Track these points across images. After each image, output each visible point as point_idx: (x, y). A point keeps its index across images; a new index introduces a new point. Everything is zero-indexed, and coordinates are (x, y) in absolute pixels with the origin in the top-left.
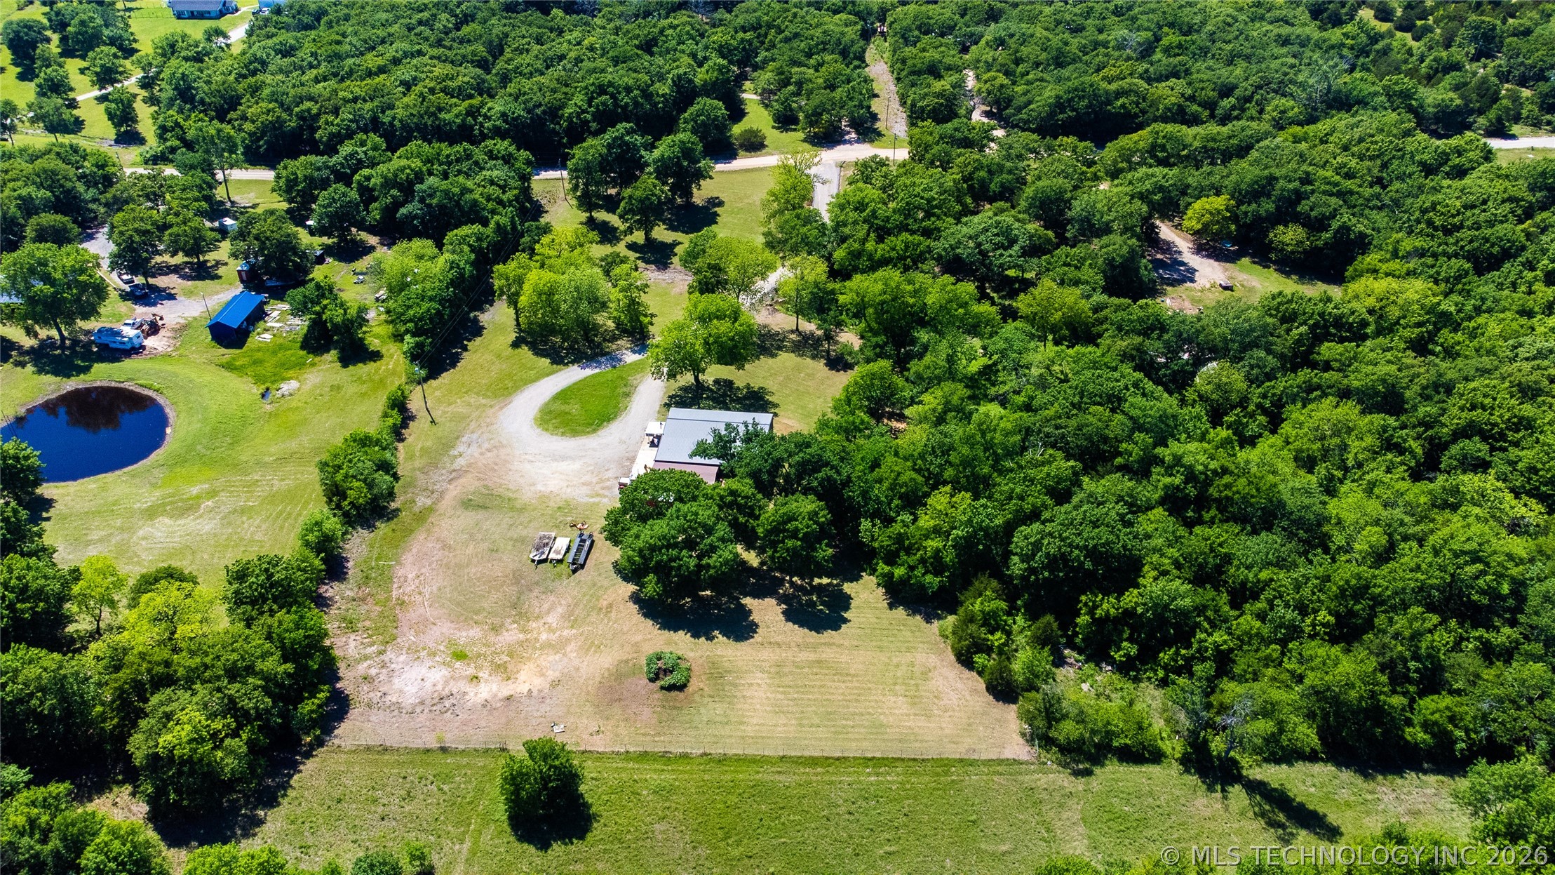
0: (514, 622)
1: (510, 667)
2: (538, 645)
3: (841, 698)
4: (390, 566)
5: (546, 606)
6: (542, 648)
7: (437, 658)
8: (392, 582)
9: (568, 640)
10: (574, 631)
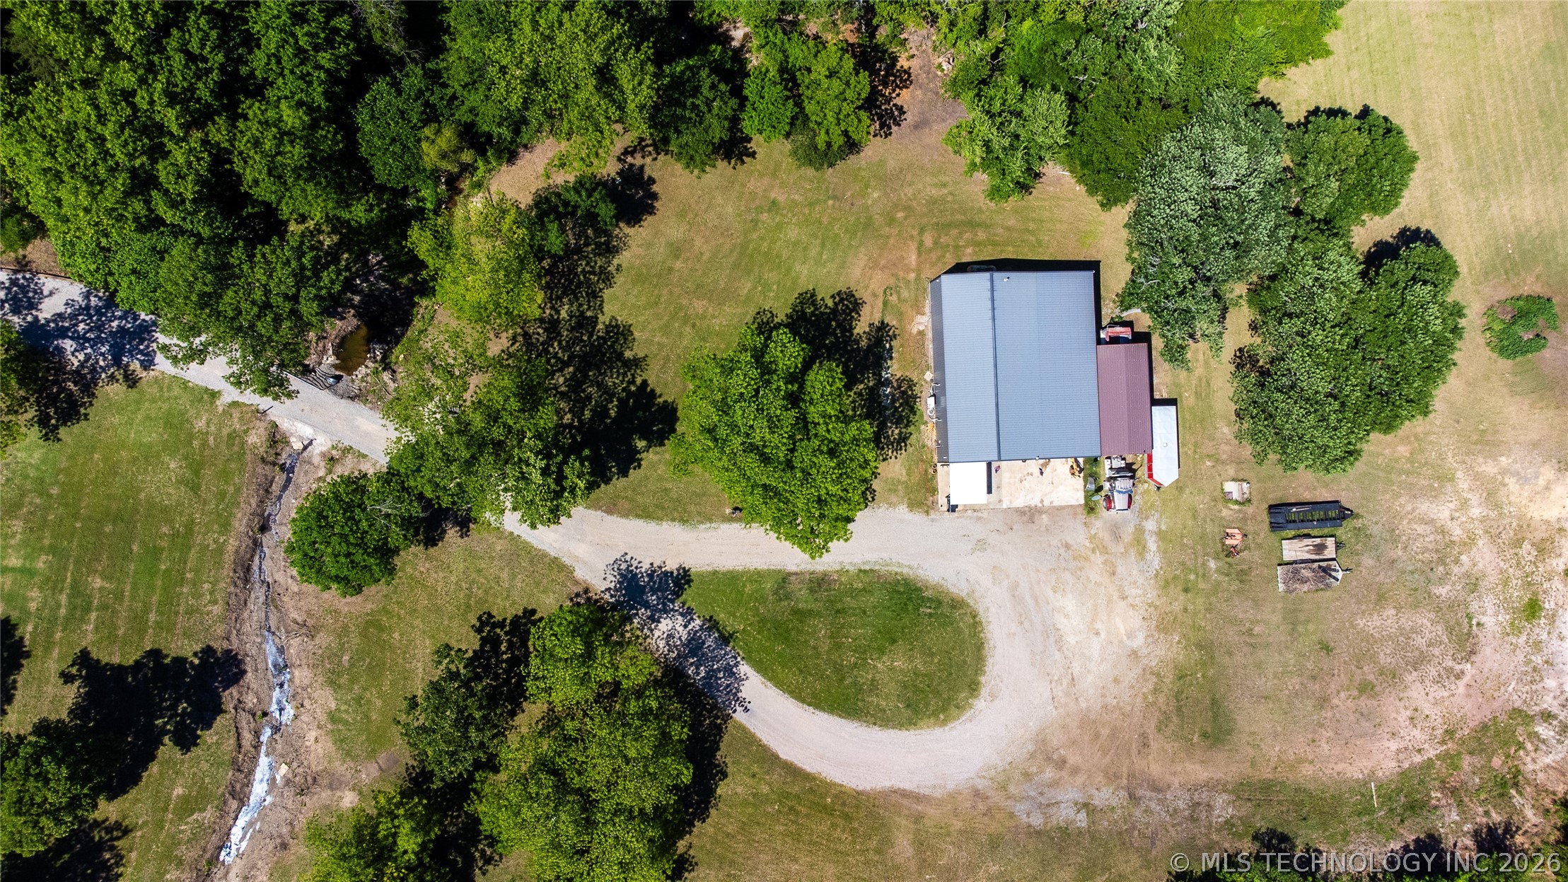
0: (1457, 561)
1: (1539, 535)
2: (1493, 514)
3: (1512, 103)
4: (1379, 788)
5: (1420, 529)
6: (1498, 506)
7: (1544, 636)
8: (1413, 768)
9: (1476, 477)
10: (1459, 474)
